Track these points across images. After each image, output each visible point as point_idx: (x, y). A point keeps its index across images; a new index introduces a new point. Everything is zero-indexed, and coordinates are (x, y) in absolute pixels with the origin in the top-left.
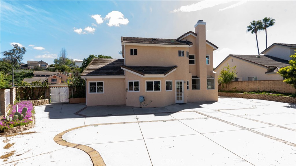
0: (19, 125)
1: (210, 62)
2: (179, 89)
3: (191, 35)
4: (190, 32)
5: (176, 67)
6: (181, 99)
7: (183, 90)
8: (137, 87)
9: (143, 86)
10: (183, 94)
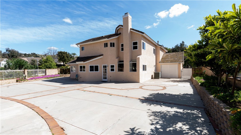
0: (22, 80)
1: (139, 47)
2: (105, 71)
3: (120, 28)
4: (120, 26)
5: (102, 55)
6: (106, 78)
7: (107, 72)
8: (84, 69)
9: (88, 68)
10: (107, 74)
